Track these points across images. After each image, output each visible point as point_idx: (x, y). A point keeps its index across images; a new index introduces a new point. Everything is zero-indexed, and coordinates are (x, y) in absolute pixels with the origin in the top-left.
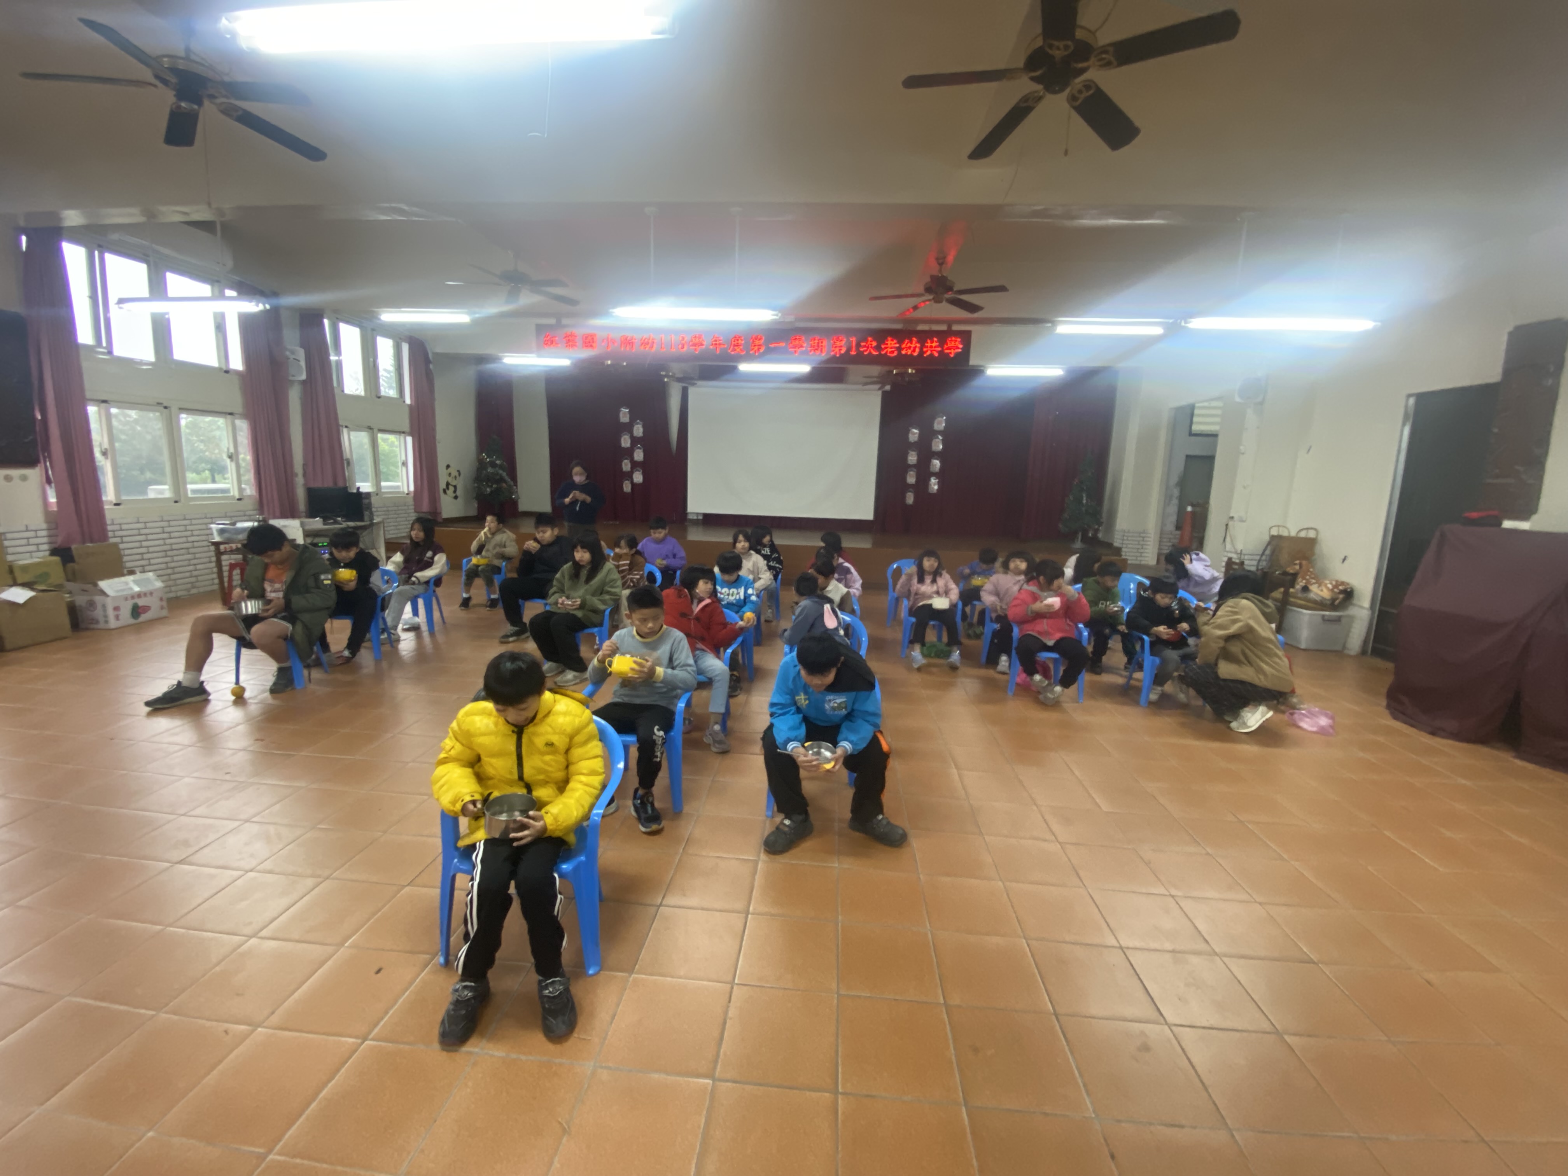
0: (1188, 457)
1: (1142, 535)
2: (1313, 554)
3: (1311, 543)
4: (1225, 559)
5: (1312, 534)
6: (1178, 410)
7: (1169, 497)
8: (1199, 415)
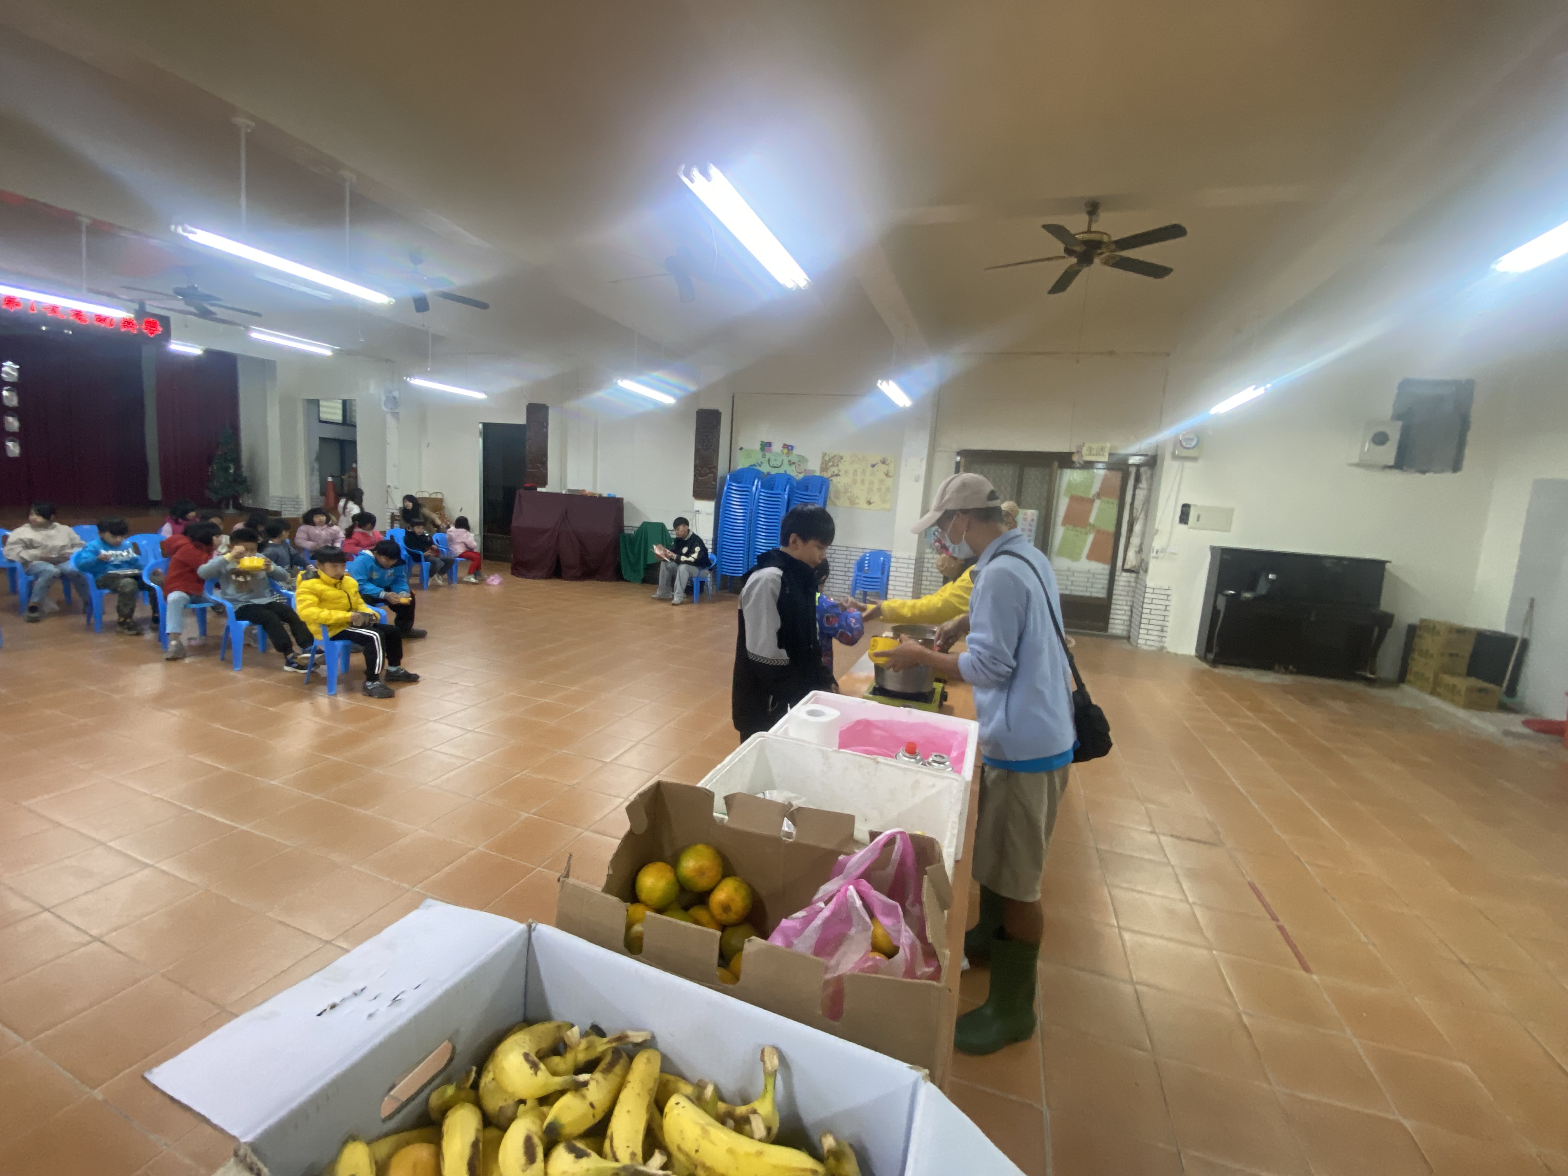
0: (322, 440)
1: (296, 500)
2: (444, 508)
3: (441, 500)
4: (390, 514)
5: (439, 496)
6: (310, 401)
7: (312, 470)
8: (323, 406)
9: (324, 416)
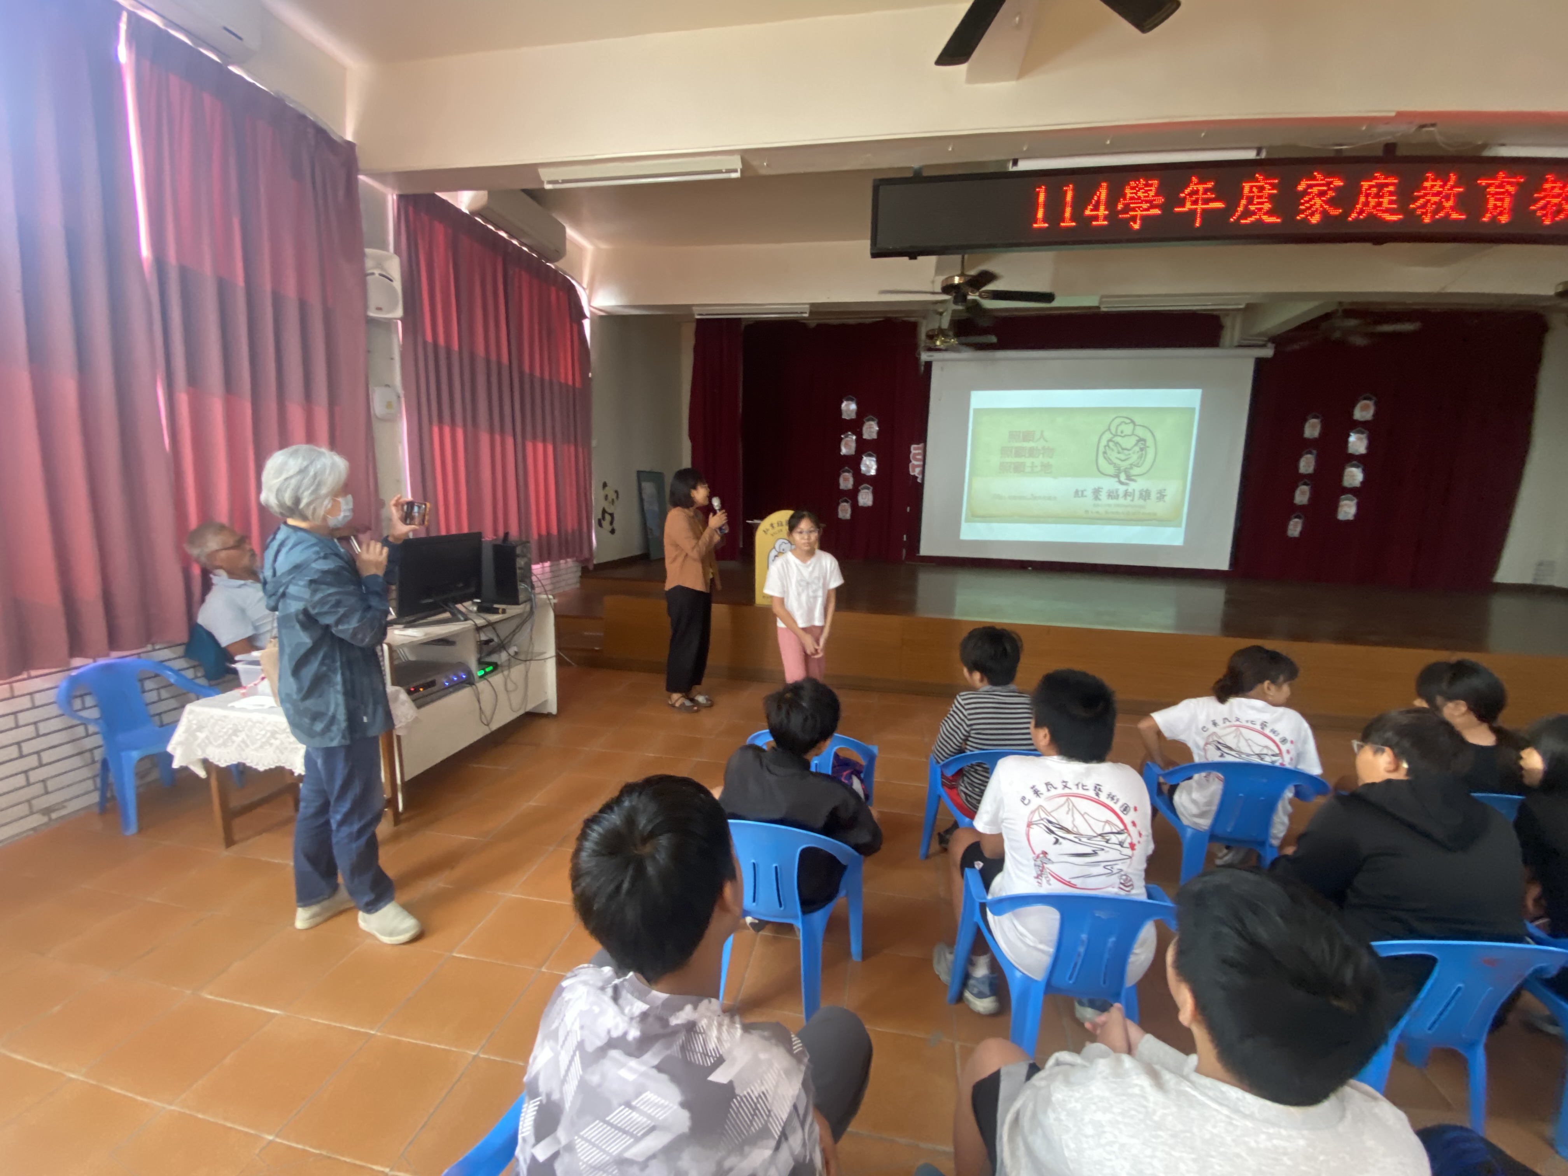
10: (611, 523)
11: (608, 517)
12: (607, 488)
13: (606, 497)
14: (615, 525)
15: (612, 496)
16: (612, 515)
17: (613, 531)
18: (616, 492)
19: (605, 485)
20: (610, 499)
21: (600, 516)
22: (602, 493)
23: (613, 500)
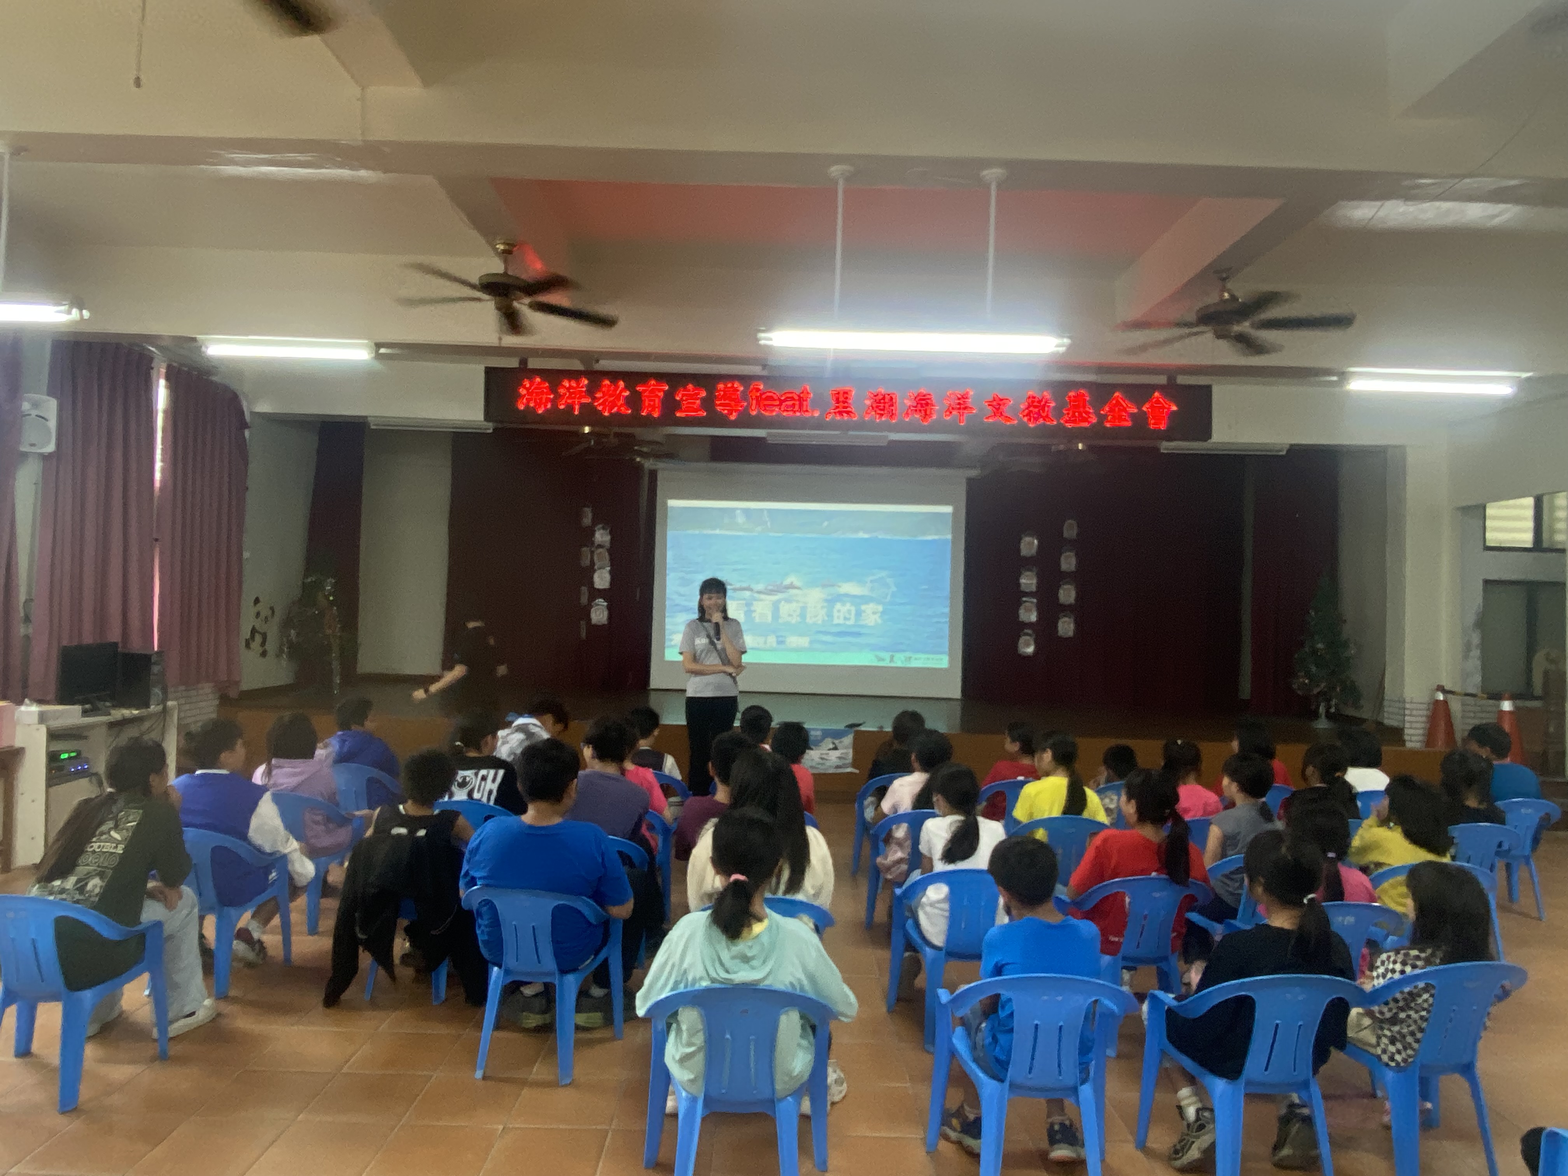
0: (1489, 584)
6: (1466, 510)
7: (1468, 648)
8: (1495, 518)
9: (1493, 537)
10: (263, 644)
11: (258, 638)
12: (258, 605)
13: (258, 615)
14: (268, 647)
15: (265, 612)
16: (264, 637)
17: (264, 654)
18: (272, 609)
19: (257, 601)
20: (263, 615)
21: (248, 636)
22: (253, 611)
23: (266, 618)
